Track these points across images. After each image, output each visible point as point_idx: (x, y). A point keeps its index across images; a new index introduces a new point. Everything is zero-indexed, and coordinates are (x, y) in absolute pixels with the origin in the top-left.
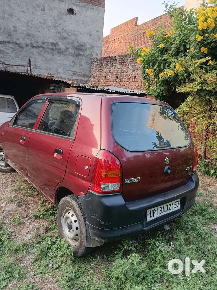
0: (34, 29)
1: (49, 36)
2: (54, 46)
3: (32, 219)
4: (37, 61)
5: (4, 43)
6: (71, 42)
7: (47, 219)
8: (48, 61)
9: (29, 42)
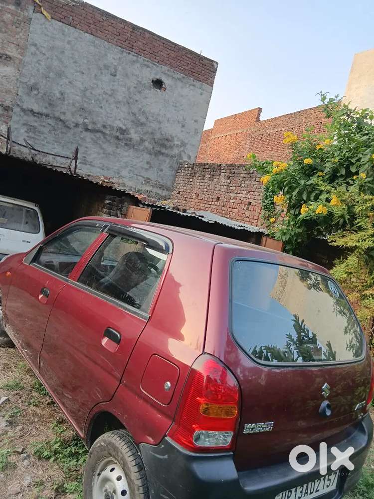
0: (93, 102)
1: (115, 116)
2: (121, 134)
3: (32, 459)
4: (89, 153)
5: (39, 116)
6: (150, 132)
7: (61, 464)
8: (107, 155)
9: (81, 121)
